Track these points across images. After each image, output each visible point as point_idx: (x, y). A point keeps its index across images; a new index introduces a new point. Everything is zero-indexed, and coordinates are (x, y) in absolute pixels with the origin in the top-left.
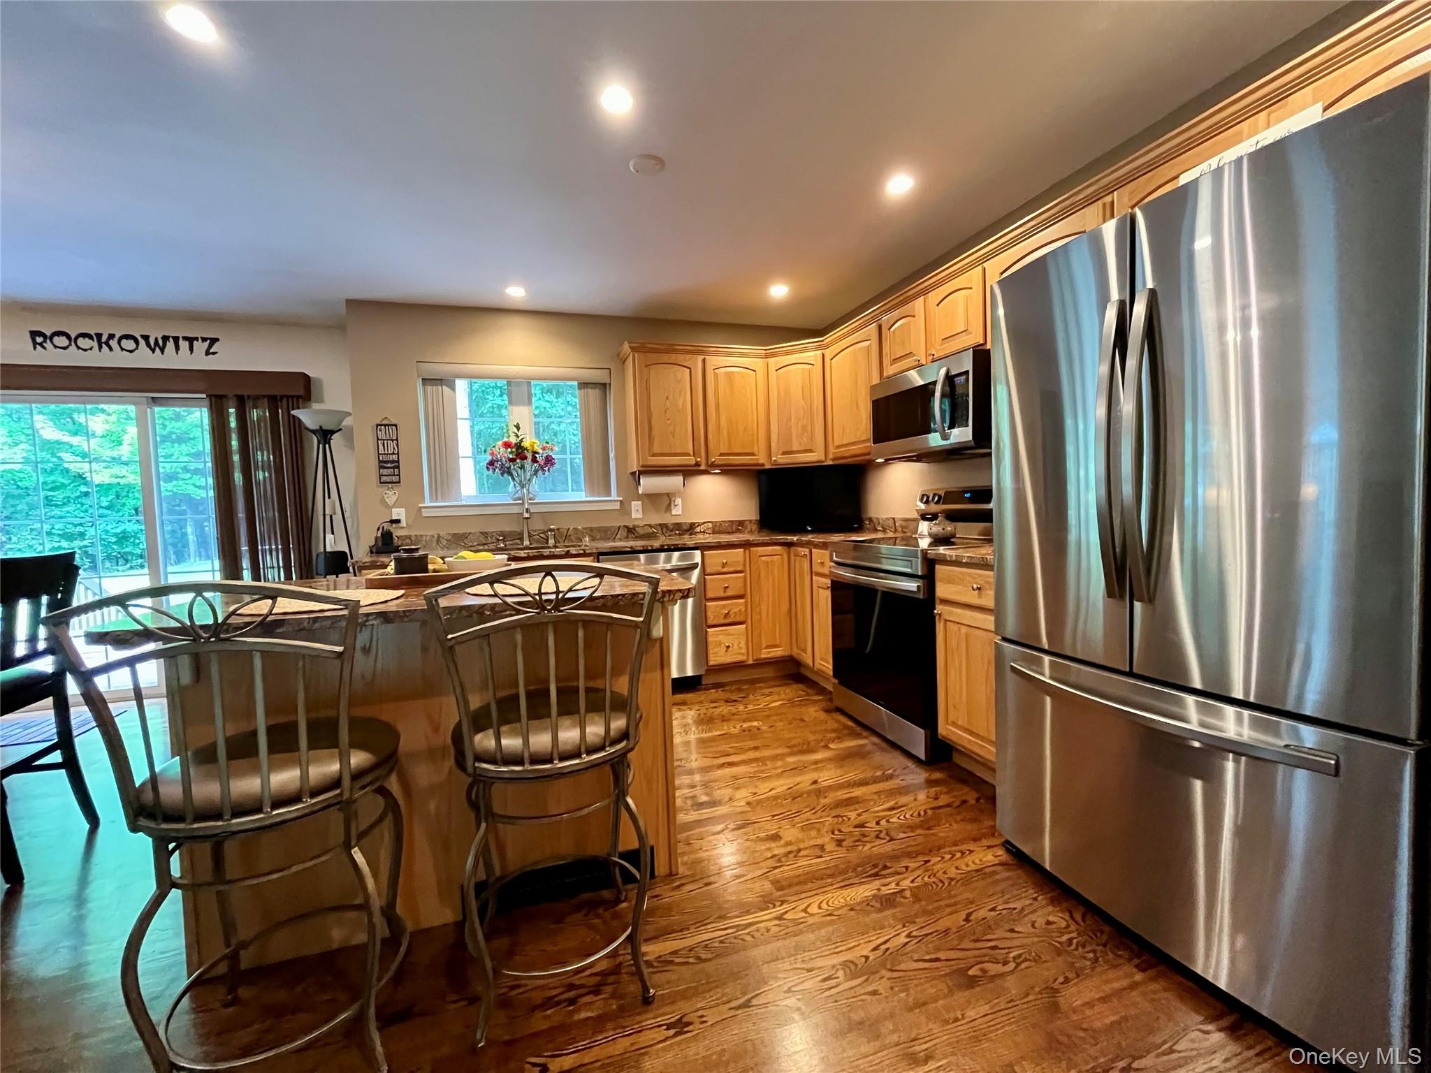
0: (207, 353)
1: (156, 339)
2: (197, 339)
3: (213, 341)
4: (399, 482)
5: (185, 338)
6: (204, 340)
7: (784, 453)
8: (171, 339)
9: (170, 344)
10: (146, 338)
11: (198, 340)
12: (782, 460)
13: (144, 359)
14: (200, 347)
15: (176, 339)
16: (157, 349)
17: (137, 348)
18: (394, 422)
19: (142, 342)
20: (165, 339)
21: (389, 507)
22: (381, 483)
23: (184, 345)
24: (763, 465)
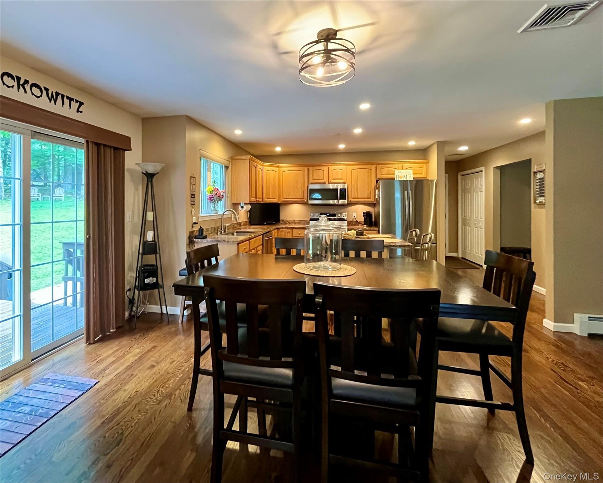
0: (78, 111)
1: (52, 92)
2: (73, 99)
3: (81, 104)
4: (195, 205)
5: (68, 97)
6: (77, 101)
7: (267, 199)
8: (60, 95)
9: (60, 98)
10: (47, 90)
11: (73, 101)
12: (267, 200)
13: (44, 103)
14: (75, 105)
15: (63, 96)
16: (52, 99)
17: (41, 96)
18: (195, 176)
19: (44, 92)
20: (57, 94)
21: (192, 216)
22: (192, 205)
23: (66, 101)
24: (261, 202)
